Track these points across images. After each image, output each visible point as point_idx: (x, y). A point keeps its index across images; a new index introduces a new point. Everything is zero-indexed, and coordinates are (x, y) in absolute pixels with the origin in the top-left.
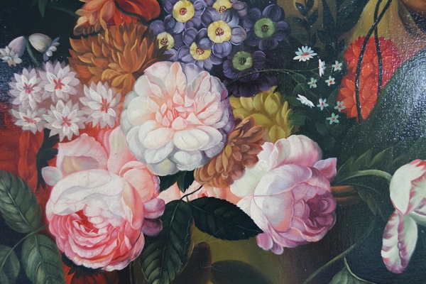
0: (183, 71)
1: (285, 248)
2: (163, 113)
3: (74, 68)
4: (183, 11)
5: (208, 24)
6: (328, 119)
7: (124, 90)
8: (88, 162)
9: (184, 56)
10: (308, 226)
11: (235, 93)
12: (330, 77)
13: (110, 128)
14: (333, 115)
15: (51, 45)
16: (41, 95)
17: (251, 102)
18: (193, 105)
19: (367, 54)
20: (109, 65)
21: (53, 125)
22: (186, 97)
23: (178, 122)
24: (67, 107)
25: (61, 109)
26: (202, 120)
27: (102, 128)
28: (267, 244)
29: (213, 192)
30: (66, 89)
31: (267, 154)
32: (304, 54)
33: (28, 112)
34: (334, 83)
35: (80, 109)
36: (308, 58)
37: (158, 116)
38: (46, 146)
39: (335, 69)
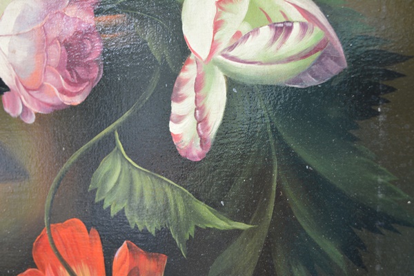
1: (37, 114)
10: (66, 80)
28: (14, 108)
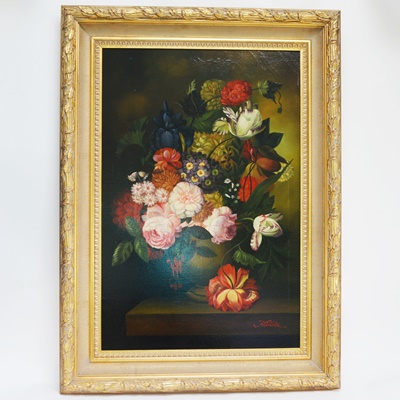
0: (189, 185)
1: (220, 242)
3: (153, 183)
4: (189, 166)
5: (197, 171)
6: (234, 202)
7: (170, 191)
8: (157, 214)
9: (189, 180)
10: (228, 235)
11: (205, 193)
12: (235, 188)
13: (165, 203)
14: (236, 200)
15: (146, 175)
16: (142, 191)
17: (210, 196)
18: (192, 196)
19: (247, 181)
20: (165, 183)
21: (146, 202)
22: (190, 194)
23: (187, 202)
24: (151, 196)
25: (149, 196)
26: (195, 201)
27: (162, 202)
28: (214, 241)
29: (198, 224)
30: (151, 190)
31: (215, 212)
32: (227, 181)
33: (138, 197)
34: (236, 190)
35: (155, 197)
37: (181, 199)
38: (144, 208)
39: (237, 186)
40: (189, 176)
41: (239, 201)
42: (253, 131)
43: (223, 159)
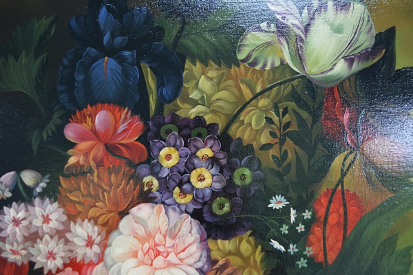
0: (166, 213)
2: (145, 251)
3: (62, 205)
4: (169, 157)
5: (191, 171)
6: (297, 263)
7: (110, 228)
9: (167, 199)
11: (213, 235)
12: (300, 225)
13: (93, 264)
14: (302, 259)
15: (41, 182)
16: (29, 229)
17: (227, 245)
18: (173, 246)
19: (334, 204)
20: (97, 204)
21: (38, 258)
22: (167, 238)
23: (159, 261)
24: (53, 241)
25: (47, 243)
26: (181, 260)
27: (86, 263)
30: (53, 224)
32: (278, 203)
33: (15, 244)
34: (303, 230)
35: (66, 244)
36: (281, 206)
37: (140, 254)
39: (305, 218)
40: (165, 186)
41: (310, 260)
42: (350, 61)
43: (264, 139)
